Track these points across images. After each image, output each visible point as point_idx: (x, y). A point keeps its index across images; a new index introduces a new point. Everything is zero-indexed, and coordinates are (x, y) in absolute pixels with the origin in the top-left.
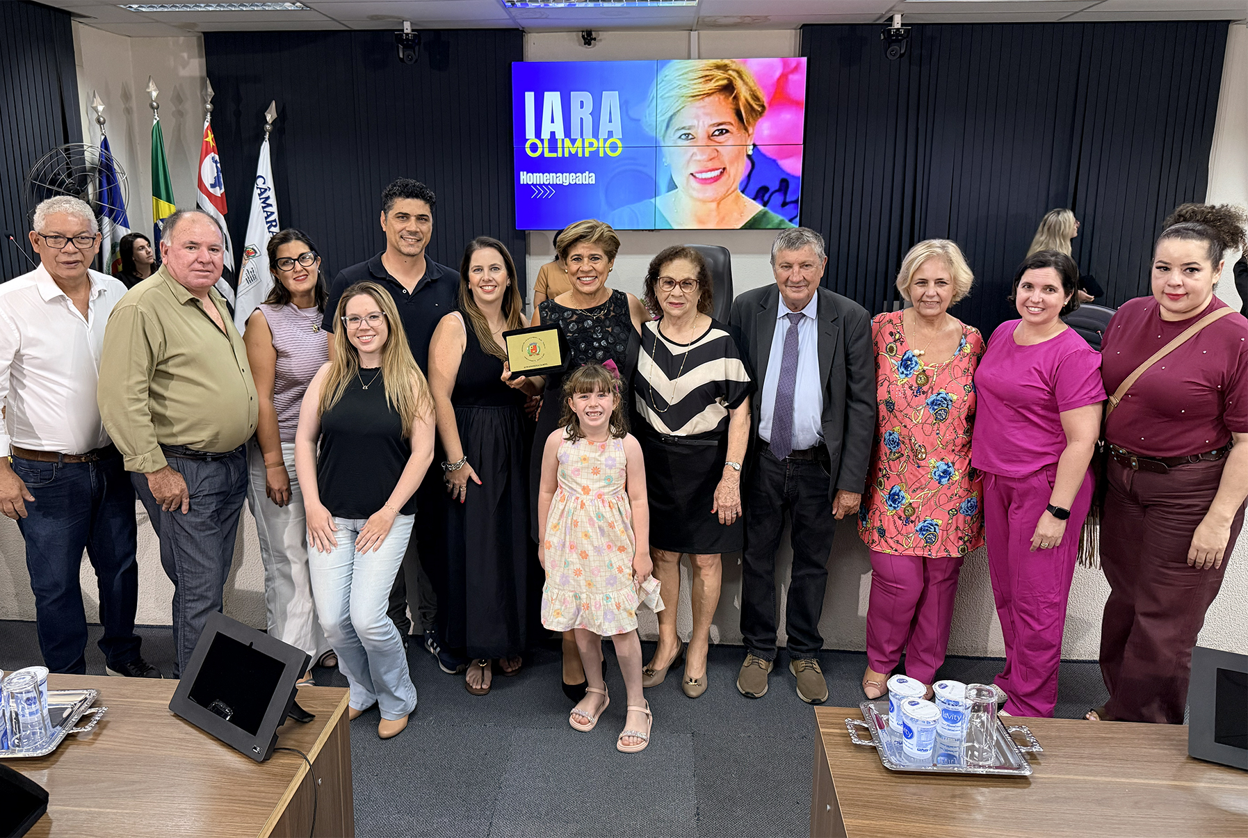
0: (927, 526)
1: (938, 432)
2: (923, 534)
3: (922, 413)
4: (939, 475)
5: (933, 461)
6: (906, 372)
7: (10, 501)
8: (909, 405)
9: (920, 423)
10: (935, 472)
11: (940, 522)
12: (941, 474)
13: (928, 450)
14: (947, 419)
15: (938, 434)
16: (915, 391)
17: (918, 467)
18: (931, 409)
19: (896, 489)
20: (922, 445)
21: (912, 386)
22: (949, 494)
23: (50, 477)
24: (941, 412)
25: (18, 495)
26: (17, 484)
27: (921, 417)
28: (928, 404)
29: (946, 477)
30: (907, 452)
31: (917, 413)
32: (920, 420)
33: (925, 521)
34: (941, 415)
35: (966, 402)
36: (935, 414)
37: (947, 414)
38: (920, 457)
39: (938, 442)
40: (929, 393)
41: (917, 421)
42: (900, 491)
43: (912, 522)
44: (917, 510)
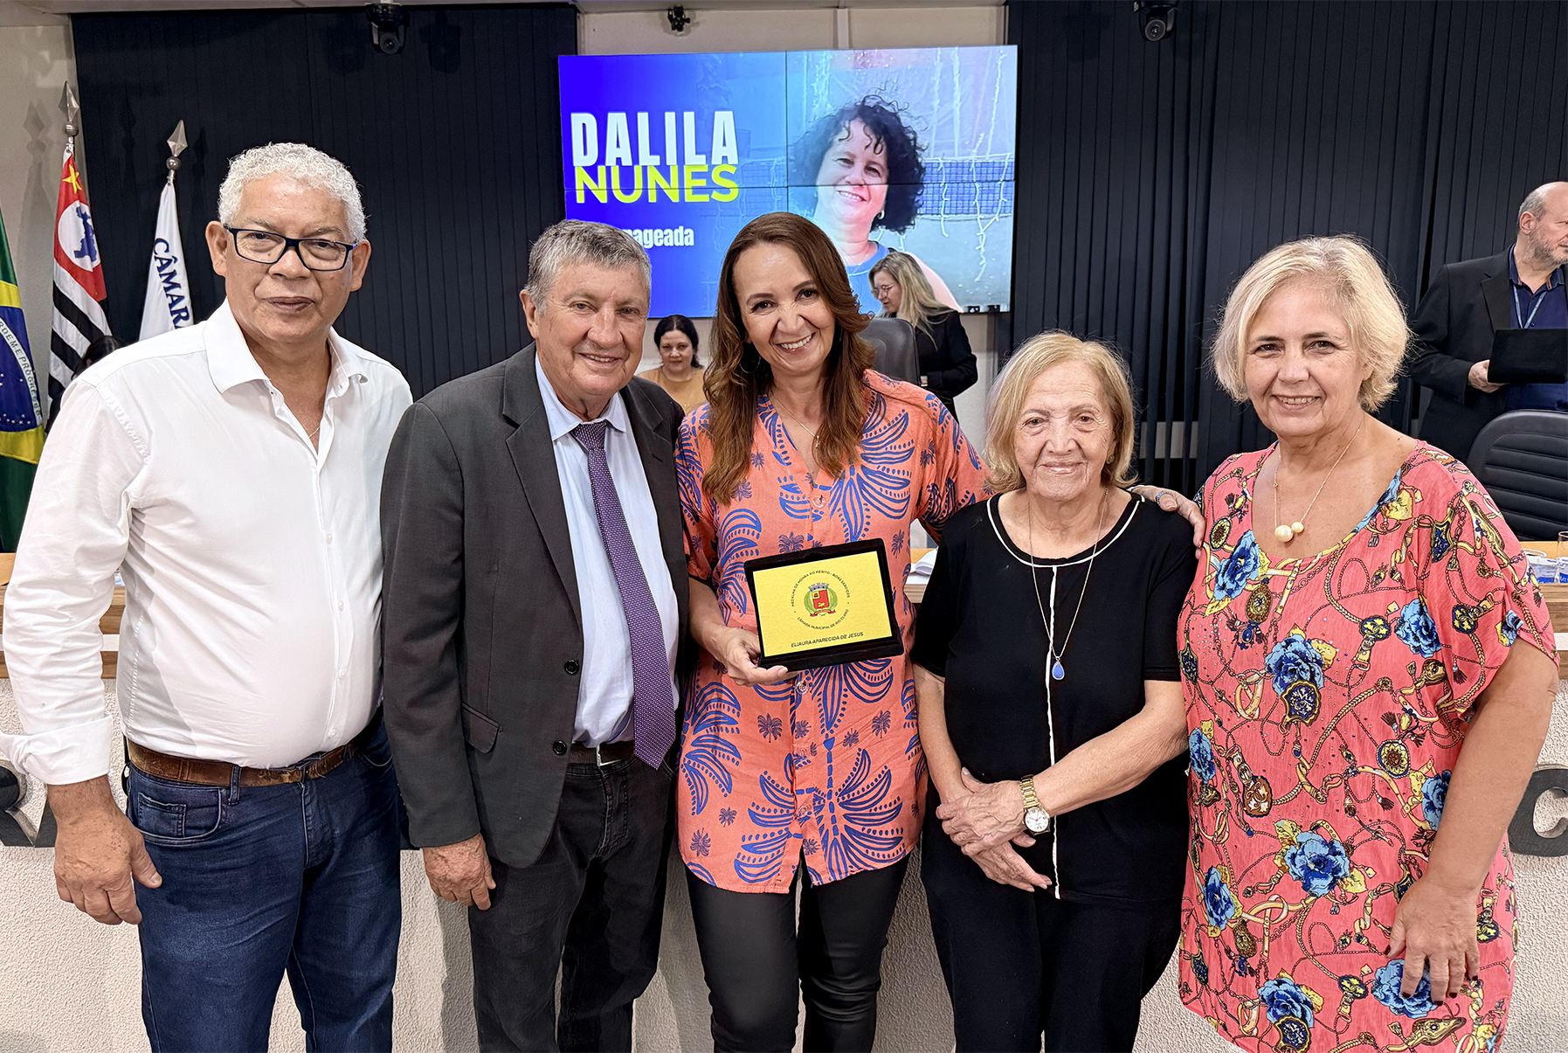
0: (1285, 998)
1: (1297, 747)
2: (1276, 1014)
3: (1259, 692)
4: (1304, 868)
5: (1286, 825)
6: (1230, 586)
7: (100, 887)
8: (1227, 667)
9: (1255, 717)
10: (1293, 856)
11: (1317, 1001)
12: (1312, 866)
13: (1275, 792)
14: (1317, 715)
15: (1297, 753)
16: (1241, 634)
17: (1250, 833)
18: (1278, 684)
19: (1216, 878)
20: (1262, 777)
21: (1236, 620)
22: (1338, 933)
23: (209, 823)
24: (1301, 692)
25: (120, 875)
26: (125, 845)
27: (1256, 702)
28: (1270, 670)
29: (1326, 877)
30: (1223, 789)
31: (1248, 692)
32: (1255, 710)
33: (1280, 983)
34: (1301, 702)
35: (1363, 666)
36: (1285, 697)
37: (1315, 702)
38: (1253, 808)
39: (1301, 776)
40: (1270, 639)
41: (1248, 712)
42: (1221, 884)
43: (1253, 972)
44: (1259, 945)
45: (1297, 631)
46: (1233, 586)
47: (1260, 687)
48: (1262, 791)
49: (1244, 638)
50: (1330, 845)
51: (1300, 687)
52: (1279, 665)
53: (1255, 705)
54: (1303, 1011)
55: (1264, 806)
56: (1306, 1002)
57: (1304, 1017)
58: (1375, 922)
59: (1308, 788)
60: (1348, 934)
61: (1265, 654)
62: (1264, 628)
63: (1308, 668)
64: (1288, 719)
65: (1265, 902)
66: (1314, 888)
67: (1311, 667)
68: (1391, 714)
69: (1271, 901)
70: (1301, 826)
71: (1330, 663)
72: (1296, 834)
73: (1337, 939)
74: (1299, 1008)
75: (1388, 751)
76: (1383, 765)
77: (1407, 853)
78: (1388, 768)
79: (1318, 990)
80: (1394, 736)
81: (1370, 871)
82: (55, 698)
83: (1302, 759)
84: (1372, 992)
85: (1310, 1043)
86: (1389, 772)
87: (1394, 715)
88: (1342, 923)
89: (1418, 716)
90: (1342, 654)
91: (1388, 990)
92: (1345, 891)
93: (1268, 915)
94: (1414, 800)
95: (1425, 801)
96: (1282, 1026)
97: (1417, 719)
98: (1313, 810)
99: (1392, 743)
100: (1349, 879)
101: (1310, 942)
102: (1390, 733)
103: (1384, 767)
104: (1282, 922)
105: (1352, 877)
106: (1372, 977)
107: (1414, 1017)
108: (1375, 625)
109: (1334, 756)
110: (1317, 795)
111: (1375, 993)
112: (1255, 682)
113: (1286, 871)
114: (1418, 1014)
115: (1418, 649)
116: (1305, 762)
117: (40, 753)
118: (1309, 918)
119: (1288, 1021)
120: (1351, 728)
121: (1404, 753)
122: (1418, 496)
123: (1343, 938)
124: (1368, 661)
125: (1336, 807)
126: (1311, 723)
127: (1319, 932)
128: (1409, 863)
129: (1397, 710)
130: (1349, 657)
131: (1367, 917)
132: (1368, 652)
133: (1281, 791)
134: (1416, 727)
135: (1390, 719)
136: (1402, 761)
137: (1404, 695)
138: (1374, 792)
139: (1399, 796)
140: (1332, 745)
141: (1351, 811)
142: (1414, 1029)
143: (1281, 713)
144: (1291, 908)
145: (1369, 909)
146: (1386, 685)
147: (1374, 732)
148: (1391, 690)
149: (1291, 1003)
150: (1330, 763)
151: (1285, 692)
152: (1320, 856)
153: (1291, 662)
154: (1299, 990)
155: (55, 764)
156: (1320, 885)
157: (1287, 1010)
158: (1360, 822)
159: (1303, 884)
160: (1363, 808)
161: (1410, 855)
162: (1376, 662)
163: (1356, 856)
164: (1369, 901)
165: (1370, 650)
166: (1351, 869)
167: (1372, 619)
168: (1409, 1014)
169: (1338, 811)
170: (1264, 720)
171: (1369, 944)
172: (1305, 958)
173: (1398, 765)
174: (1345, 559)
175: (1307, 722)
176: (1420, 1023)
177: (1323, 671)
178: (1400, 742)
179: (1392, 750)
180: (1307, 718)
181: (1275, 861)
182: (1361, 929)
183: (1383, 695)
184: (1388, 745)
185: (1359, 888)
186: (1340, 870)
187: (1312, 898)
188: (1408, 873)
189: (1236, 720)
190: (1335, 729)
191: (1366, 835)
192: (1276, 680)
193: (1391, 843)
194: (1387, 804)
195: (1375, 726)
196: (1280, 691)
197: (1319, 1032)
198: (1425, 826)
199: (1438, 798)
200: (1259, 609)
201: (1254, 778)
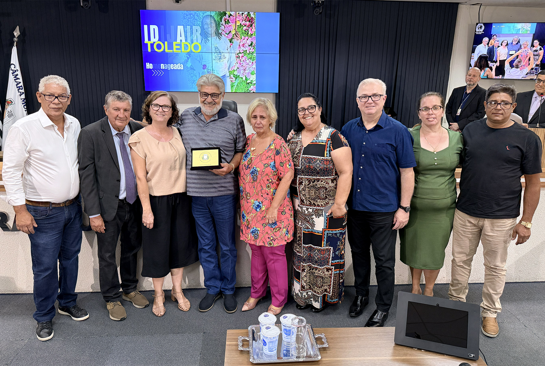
0: (254, 231)
1: (254, 186)
2: (253, 234)
4: (256, 207)
5: (252, 200)
6: (245, 159)
7: (26, 226)
8: (244, 174)
10: (254, 205)
11: (259, 229)
12: (257, 207)
13: (251, 195)
16: (246, 167)
17: (247, 203)
18: (252, 175)
19: (243, 213)
20: (249, 192)
21: (246, 165)
22: (261, 216)
23: (46, 214)
25: (31, 223)
26: (30, 218)
29: (259, 208)
30: (244, 195)
31: (247, 177)
33: (253, 228)
34: (255, 178)
35: (263, 172)
37: (257, 178)
38: (247, 198)
39: (254, 191)
40: (251, 167)
43: (249, 228)
44: (250, 222)
45: (255, 166)
46: (246, 159)
47: (249, 176)
48: (249, 195)
50: (259, 202)
51: (255, 175)
52: (252, 172)
53: (248, 180)
55: (249, 198)
56: (258, 230)
57: (257, 233)
59: (256, 193)
60: (263, 217)
61: (250, 170)
67: (256, 172)
69: (251, 214)
71: (259, 171)
72: (254, 201)
73: (261, 218)
75: (267, 185)
77: (271, 202)
79: (259, 227)
80: (269, 183)
81: (265, 206)
82: (15, 189)
83: (255, 188)
84: (267, 225)
85: (259, 237)
90: (261, 170)
91: (269, 224)
92: (262, 210)
93: (251, 217)
95: (274, 193)
97: (273, 180)
98: (256, 197)
104: (253, 217)
105: (263, 207)
108: (266, 165)
113: (253, 208)
114: (274, 227)
115: (273, 169)
117: (12, 199)
118: (257, 215)
120: (262, 182)
121: (270, 185)
122: (275, 144)
124: (265, 171)
125: (260, 196)
127: (259, 218)
132: (265, 169)
135: (268, 180)
137: (270, 176)
138: (266, 192)
139: (269, 192)
140: (259, 185)
141: (262, 196)
142: (273, 230)
143: (252, 181)
144: (254, 215)
145: (266, 212)
146: (267, 175)
150: (259, 188)
152: (258, 204)
153: (254, 171)
155: (16, 201)
156: (258, 210)
157: (255, 233)
158: (264, 198)
159: (256, 210)
160: (264, 195)
168: (273, 227)
170: (249, 182)
172: (257, 222)
173: (269, 188)
174: (263, 154)
177: (258, 173)
180: (256, 181)
182: (265, 215)
185: (264, 209)
186: (261, 207)
187: (257, 212)
189: (246, 183)
190: (260, 182)
191: (265, 200)
193: (269, 200)
194: (267, 194)
195: (266, 181)
196: (252, 177)
197: (260, 235)
198: (273, 197)
200: (249, 162)
201: (247, 193)
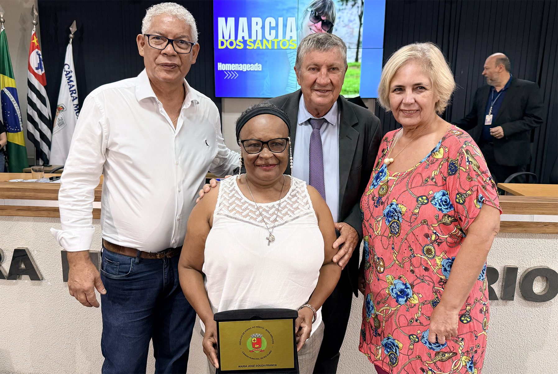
0: (390, 344)
1: (393, 246)
2: (387, 352)
3: (381, 224)
5: (390, 277)
8: (371, 215)
9: (379, 234)
10: (392, 289)
11: (401, 345)
12: (399, 293)
13: (386, 264)
14: (400, 233)
15: (393, 248)
16: (376, 202)
17: (378, 279)
18: (387, 221)
19: (369, 298)
20: (381, 258)
21: (375, 196)
22: (409, 318)
24: (395, 224)
27: (380, 228)
28: (385, 215)
29: (404, 297)
30: (371, 263)
31: (377, 224)
32: (379, 231)
33: (388, 339)
34: (395, 228)
35: (416, 215)
36: (389, 226)
37: (399, 228)
38: (379, 270)
39: (394, 258)
40: (386, 204)
41: (378, 232)
42: (370, 300)
43: (379, 335)
44: (381, 324)
45: (395, 201)
46: (376, 183)
47: (381, 222)
48: (381, 263)
49: (377, 203)
50: (405, 285)
51: (394, 222)
52: (388, 213)
53: (379, 229)
54: (396, 350)
55: (382, 269)
57: (396, 352)
58: (422, 314)
59: (397, 262)
60: (412, 319)
61: (383, 209)
62: (383, 199)
63: (397, 215)
64: (390, 235)
65: (383, 307)
66: (400, 302)
67: (398, 215)
68: (427, 234)
69: (386, 306)
70: (395, 277)
71: (404, 213)
72: (393, 280)
73: (409, 321)
74: (395, 348)
75: (427, 248)
76: (424, 253)
77: (436, 288)
78: (427, 255)
79: (401, 341)
80: (429, 242)
81: (420, 295)
83: (394, 250)
84: (421, 340)
85: (398, 362)
86: (427, 257)
87: (428, 234)
88: (410, 315)
89: (439, 235)
90: (409, 209)
91: (426, 340)
92: (411, 303)
93: (384, 312)
94: (438, 267)
95: (443, 268)
96: (389, 355)
97: (438, 236)
98: (399, 271)
99: (428, 245)
100: (412, 298)
101: (399, 322)
102: (427, 241)
103: (425, 255)
104: (389, 315)
105: (413, 297)
106: (420, 335)
107: (436, 350)
108: (422, 199)
109: (406, 249)
110: (400, 265)
111: (422, 341)
112: (380, 221)
113: (390, 295)
115: (441, 210)
116: (396, 252)
118: (399, 312)
119: (391, 354)
120: (411, 238)
121: (433, 249)
122: (447, 149)
123: (411, 320)
124: (418, 213)
125: (407, 270)
126: (398, 236)
127: (402, 319)
128: (436, 292)
129: (430, 232)
130: (411, 211)
131: (419, 312)
132: (418, 209)
133: (388, 263)
134: (438, 239)
135: (427, 236)
136: (432, 252)
137: (433, 227)
138: (421, 264)
139: (432, 266)
140: (405, 246)
141: (413, 272)
142: (436, 355)
143: (388, 233)
144: (393, 309)
145: (420, 309)
146: (425, 222)
147: (420, 241)
148: (427, 225)
149: (392, 346)
150: (404, 252)
151: (389, 224)
152: (402, 289)
153: (392, 212)
154: (395, 341)
156: (402, 300)
157: (391, 349)
158: (416, 276)
159: (396, 300)
160: (416, 270)
161: (437, 289)
162: (421, 213)
163: (415, 289)
164: (420, 307)
165: (419, 209)
166: (413, 294)
167: (421, 197)
168: (434, 349)
169: (408, 271)
170: (382, 236)
171: (420, 323)
172: (397, 329)
173: (430, 254)
174: (415, 173)
175: (397, 236)
176: (437, 353)
177: (402, 216)
178: (431, 245)
179: (428, 248)
180: (396, 235)
181: (386, 291)
182: (417, 317)
183: (424, 226)
184: (426, 246)
185: (416, 302)
186: (409, 295)
187: (400, 305)
188: (436, 296)
189: (374, 235)
190: (406, 239)
191: (419, 281)
192: (387, 220)
193: (429, 284)
194: (426, 269)
195: (421, 238)
196: (387, 224)
197: (401, 358)
198: (443, 277)
199: (448, 267)
200: (382, 192)
201: (378, 258)
